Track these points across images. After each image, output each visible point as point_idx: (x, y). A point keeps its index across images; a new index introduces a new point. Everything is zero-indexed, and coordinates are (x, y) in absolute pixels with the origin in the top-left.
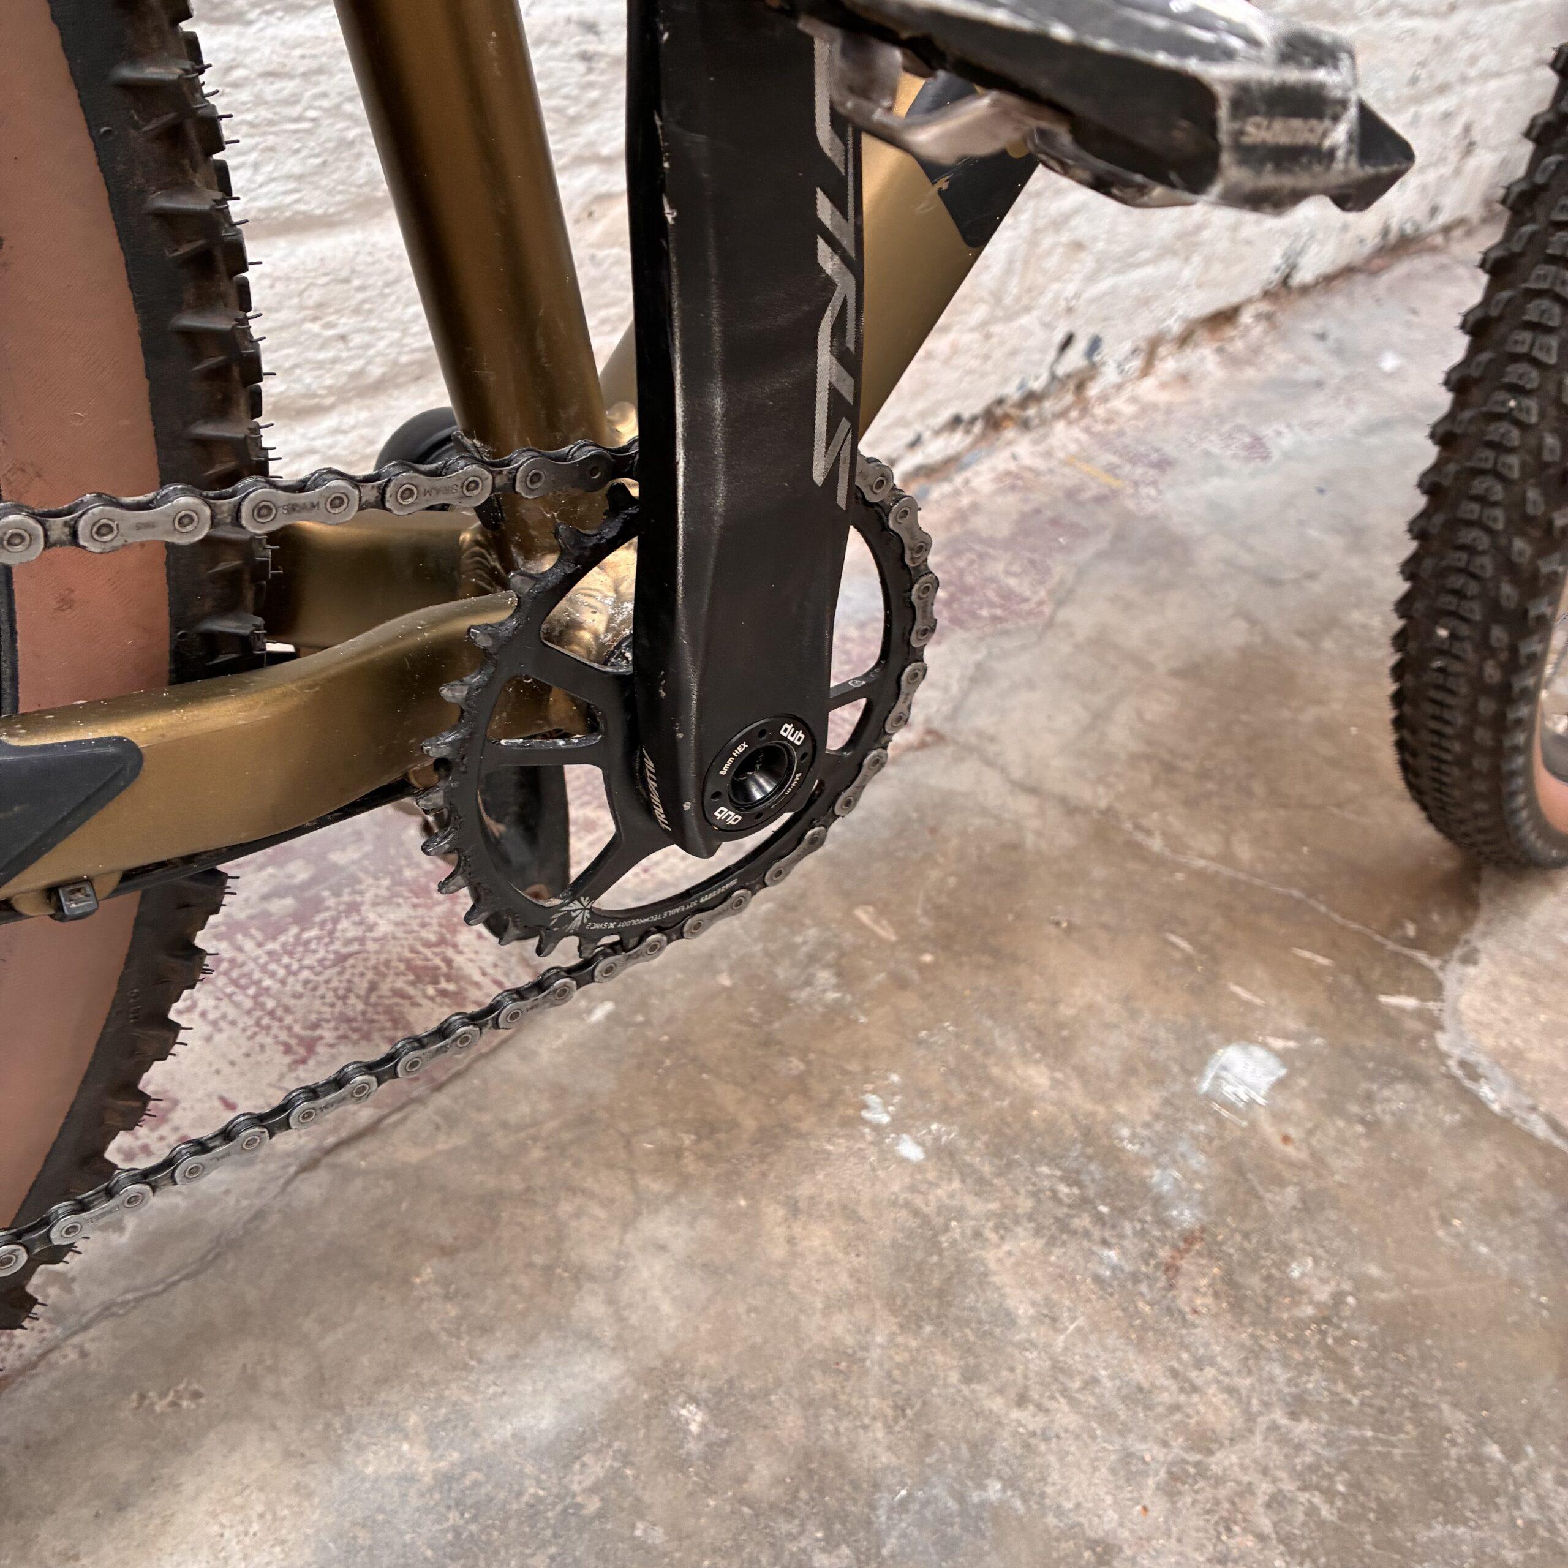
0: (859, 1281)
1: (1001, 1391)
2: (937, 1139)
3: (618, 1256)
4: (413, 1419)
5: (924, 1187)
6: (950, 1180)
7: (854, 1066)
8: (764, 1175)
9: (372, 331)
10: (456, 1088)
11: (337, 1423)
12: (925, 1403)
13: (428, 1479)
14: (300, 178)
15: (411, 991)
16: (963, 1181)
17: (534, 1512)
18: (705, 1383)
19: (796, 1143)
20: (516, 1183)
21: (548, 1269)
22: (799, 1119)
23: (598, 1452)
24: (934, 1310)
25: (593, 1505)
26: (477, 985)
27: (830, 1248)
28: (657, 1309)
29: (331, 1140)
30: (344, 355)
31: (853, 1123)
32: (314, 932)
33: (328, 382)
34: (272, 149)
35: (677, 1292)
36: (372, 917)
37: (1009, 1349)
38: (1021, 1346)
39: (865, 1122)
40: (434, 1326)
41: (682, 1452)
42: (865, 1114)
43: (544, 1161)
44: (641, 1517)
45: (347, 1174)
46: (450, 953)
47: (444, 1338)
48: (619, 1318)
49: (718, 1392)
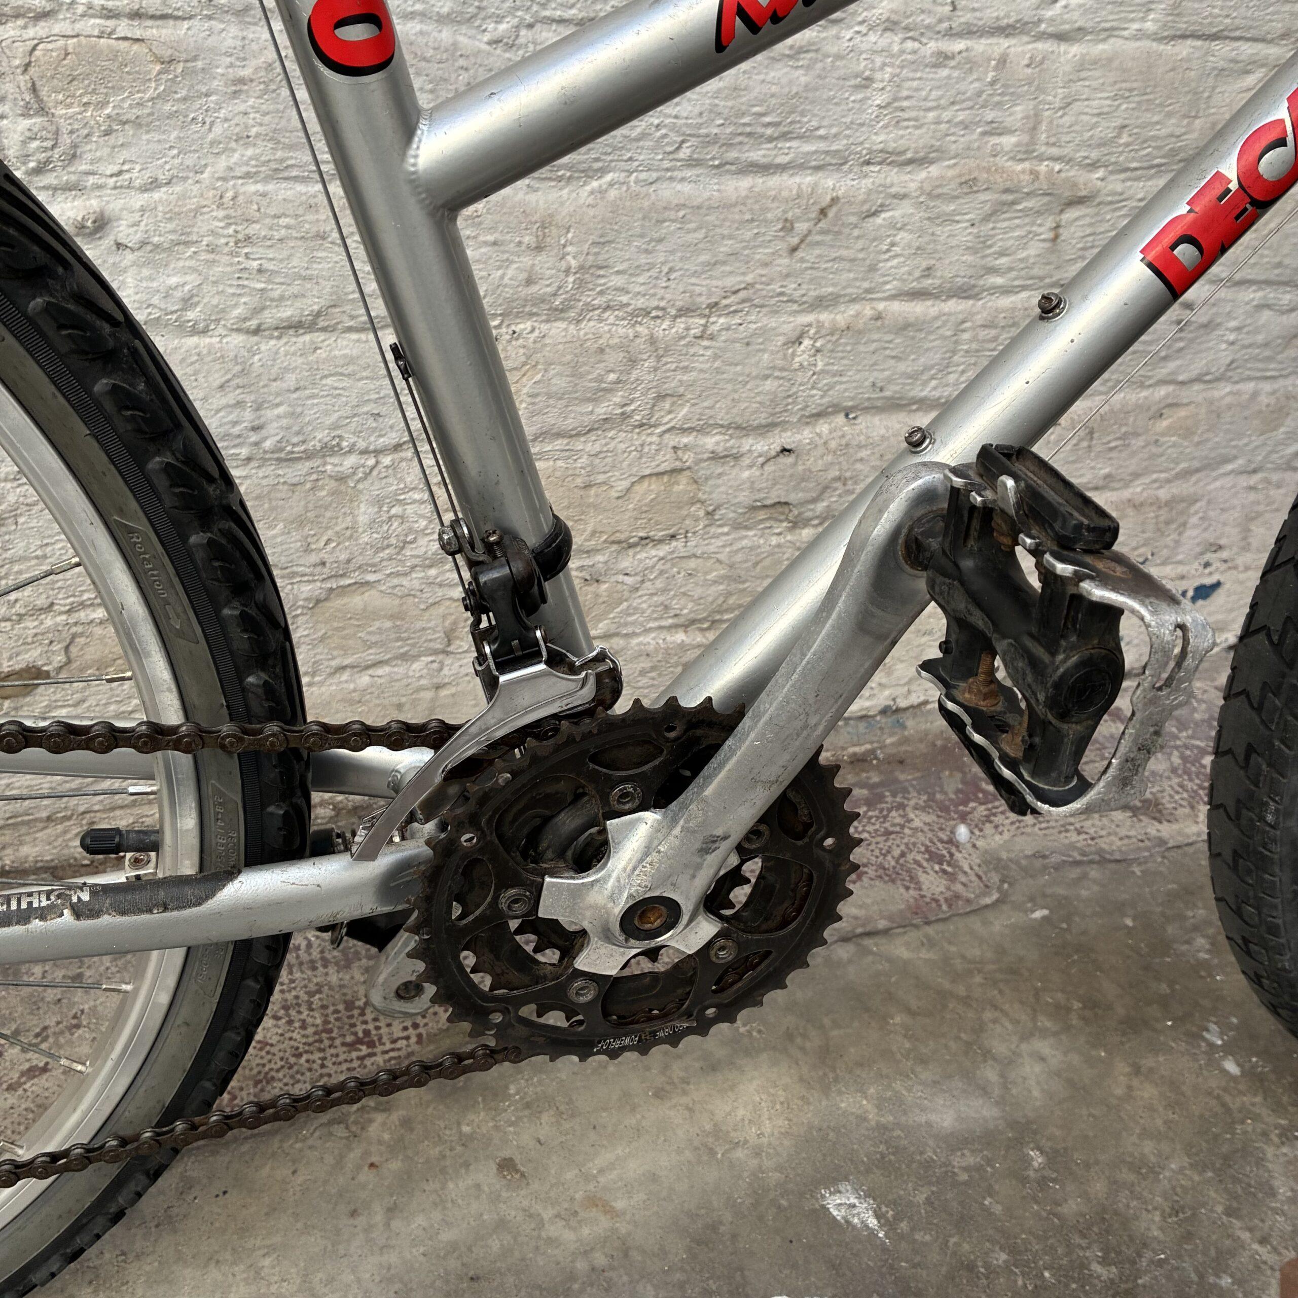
0: (1170, 1128)
1: (1250, 1230)
2: (1254, 1067)
3: (1014, 1053)
4: (872, 1090)
5: (1234, 1092)
6: (1255, 1095)
7: (1206, 1003)
8: (1122, 1043)
10: (940, 927)
11: (831, 1075)
12: (1194, 1214)
13: (873, 1123)
15: (925, 864)
16: (1265, 1099)
17: (928, 1165)
18: (1049, 1144)
19: (1150, 1033)
20: (961, 990)
21: (968, 1044)
23: (973, 1151)
24: (1218, 1166)
25: (964, 1177)
26: (965, 873)
27: (1155, 1102)
28: (1030, 1091)
29: (859, 930)
31: (1195, 1037)
32: (876, 813)
35: (1045, 1087)
36: (912, 816)
37: (1265, 1209)
38: (1275, 1211)
39: (1205, 1040)
40: (894, 1048)
41: (1026, 1173)
42: (1205, 1034)
43: (981, 985)
44: (991, 1196)
45: (867, 952)
46: (954, 850)
47: (899, 1056)
48: (1005, 1087)
49: (1056, 1151)
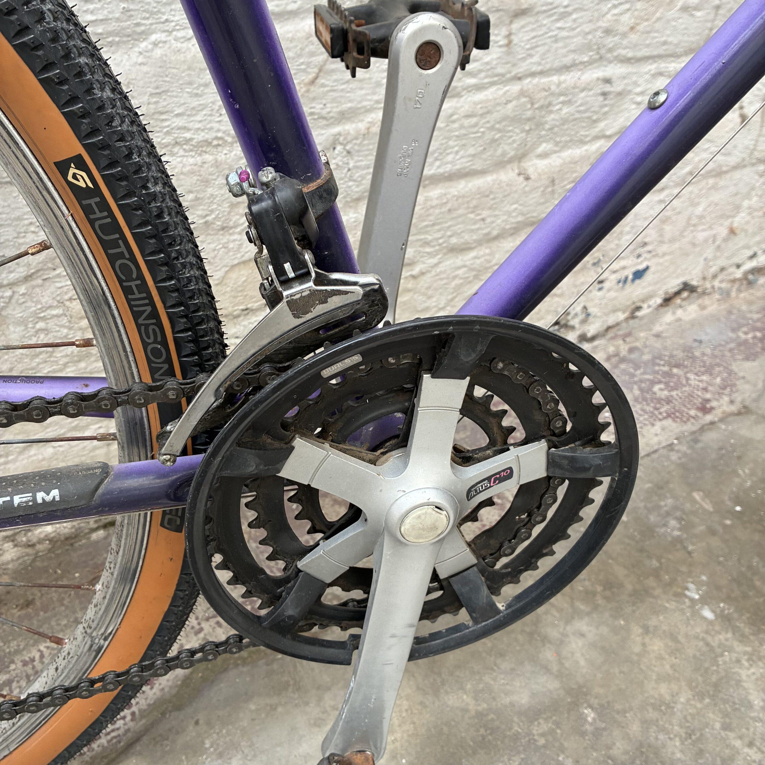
0: (675, 670)
1: (741, 738)
2: (723, 611)
3: (563, 635)
4: (469, 686)
5: (713, 633)
6: (727, 632)
7: (684, 569)
8: (634, 611)
9: (496, 216)
11: (439, 680)
12: (701, 735)
13: (473, 713)
14: (474, 156)
16: (734, 634)
17: (516, 738)
18: (597, 701)
19: (651, 600)
22: (653, 589)
23: (546, 720)
24: (711, 693)
25: (542, 741)
27: (663, 652)
28: (577, 662)
30: (483, 226)
31: (680, 596)
33: (475, 237)
34: (464, 145)
35: (588, 657)
37: (748, 719)
38: (755, 719)
39: (686, 596)
41: (583, 729)
42: (687, 593)
44: (563, 752)
47: (484, 655)
48: (561, 663)
49: (602, 706)
